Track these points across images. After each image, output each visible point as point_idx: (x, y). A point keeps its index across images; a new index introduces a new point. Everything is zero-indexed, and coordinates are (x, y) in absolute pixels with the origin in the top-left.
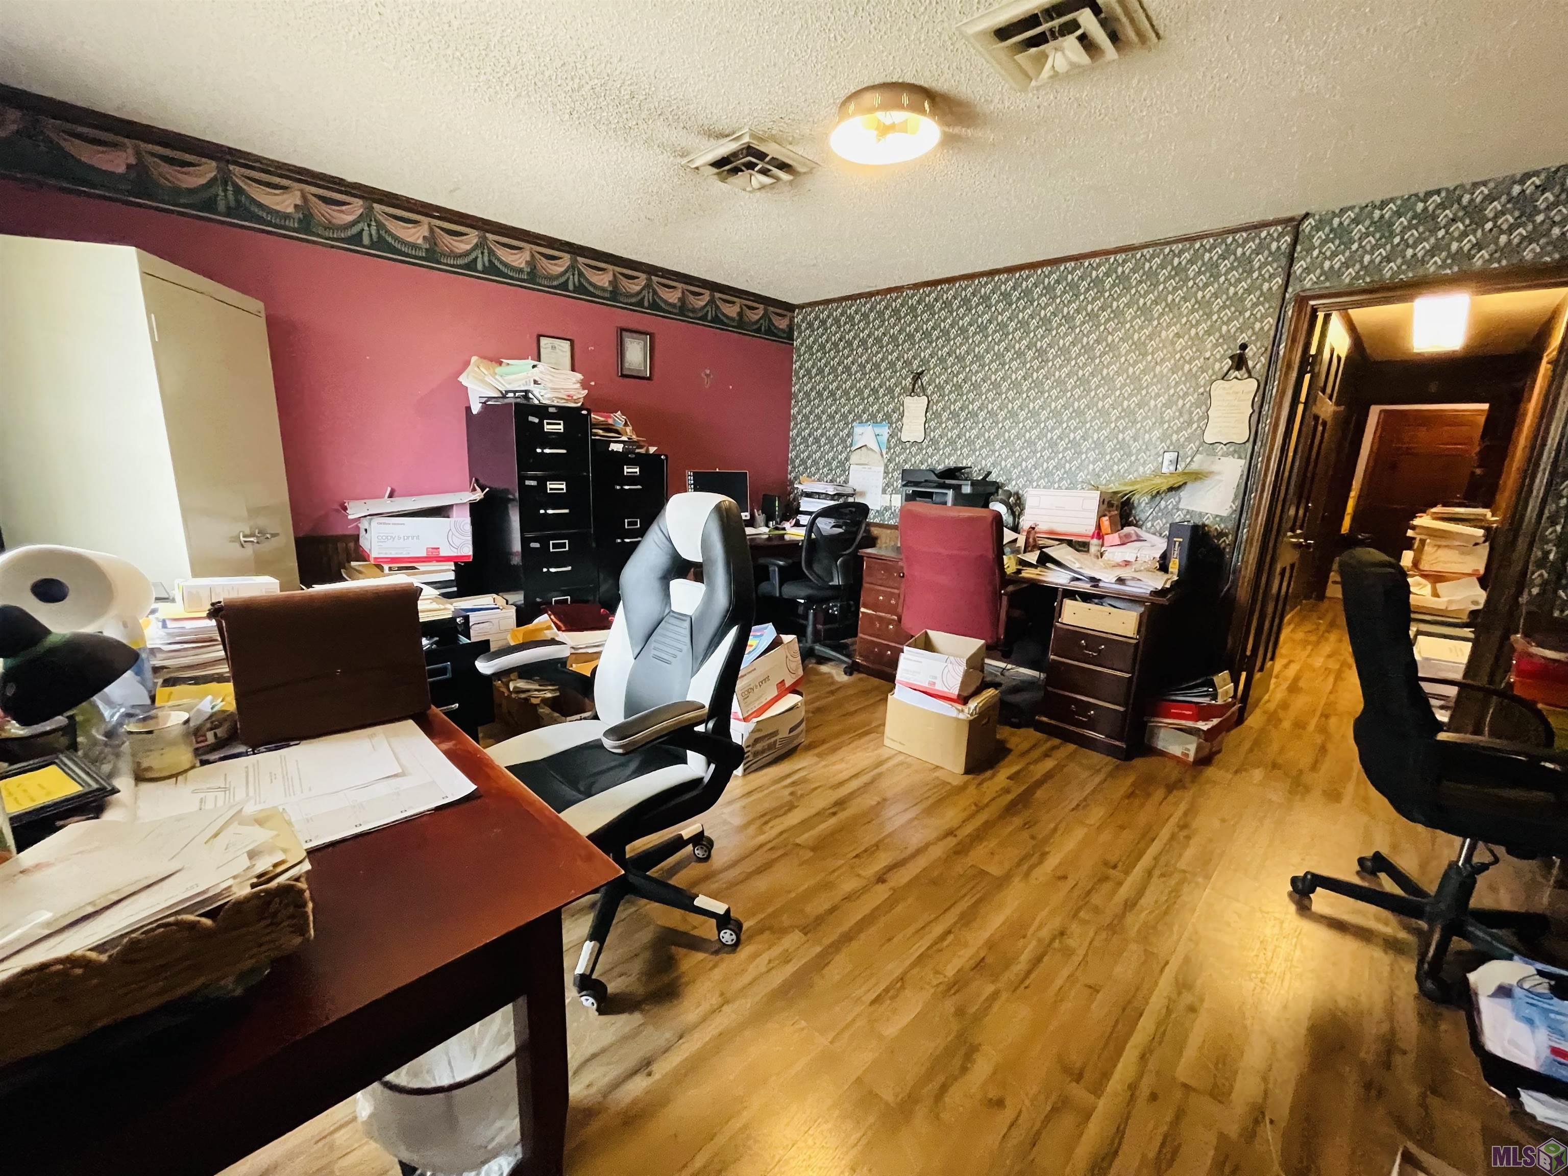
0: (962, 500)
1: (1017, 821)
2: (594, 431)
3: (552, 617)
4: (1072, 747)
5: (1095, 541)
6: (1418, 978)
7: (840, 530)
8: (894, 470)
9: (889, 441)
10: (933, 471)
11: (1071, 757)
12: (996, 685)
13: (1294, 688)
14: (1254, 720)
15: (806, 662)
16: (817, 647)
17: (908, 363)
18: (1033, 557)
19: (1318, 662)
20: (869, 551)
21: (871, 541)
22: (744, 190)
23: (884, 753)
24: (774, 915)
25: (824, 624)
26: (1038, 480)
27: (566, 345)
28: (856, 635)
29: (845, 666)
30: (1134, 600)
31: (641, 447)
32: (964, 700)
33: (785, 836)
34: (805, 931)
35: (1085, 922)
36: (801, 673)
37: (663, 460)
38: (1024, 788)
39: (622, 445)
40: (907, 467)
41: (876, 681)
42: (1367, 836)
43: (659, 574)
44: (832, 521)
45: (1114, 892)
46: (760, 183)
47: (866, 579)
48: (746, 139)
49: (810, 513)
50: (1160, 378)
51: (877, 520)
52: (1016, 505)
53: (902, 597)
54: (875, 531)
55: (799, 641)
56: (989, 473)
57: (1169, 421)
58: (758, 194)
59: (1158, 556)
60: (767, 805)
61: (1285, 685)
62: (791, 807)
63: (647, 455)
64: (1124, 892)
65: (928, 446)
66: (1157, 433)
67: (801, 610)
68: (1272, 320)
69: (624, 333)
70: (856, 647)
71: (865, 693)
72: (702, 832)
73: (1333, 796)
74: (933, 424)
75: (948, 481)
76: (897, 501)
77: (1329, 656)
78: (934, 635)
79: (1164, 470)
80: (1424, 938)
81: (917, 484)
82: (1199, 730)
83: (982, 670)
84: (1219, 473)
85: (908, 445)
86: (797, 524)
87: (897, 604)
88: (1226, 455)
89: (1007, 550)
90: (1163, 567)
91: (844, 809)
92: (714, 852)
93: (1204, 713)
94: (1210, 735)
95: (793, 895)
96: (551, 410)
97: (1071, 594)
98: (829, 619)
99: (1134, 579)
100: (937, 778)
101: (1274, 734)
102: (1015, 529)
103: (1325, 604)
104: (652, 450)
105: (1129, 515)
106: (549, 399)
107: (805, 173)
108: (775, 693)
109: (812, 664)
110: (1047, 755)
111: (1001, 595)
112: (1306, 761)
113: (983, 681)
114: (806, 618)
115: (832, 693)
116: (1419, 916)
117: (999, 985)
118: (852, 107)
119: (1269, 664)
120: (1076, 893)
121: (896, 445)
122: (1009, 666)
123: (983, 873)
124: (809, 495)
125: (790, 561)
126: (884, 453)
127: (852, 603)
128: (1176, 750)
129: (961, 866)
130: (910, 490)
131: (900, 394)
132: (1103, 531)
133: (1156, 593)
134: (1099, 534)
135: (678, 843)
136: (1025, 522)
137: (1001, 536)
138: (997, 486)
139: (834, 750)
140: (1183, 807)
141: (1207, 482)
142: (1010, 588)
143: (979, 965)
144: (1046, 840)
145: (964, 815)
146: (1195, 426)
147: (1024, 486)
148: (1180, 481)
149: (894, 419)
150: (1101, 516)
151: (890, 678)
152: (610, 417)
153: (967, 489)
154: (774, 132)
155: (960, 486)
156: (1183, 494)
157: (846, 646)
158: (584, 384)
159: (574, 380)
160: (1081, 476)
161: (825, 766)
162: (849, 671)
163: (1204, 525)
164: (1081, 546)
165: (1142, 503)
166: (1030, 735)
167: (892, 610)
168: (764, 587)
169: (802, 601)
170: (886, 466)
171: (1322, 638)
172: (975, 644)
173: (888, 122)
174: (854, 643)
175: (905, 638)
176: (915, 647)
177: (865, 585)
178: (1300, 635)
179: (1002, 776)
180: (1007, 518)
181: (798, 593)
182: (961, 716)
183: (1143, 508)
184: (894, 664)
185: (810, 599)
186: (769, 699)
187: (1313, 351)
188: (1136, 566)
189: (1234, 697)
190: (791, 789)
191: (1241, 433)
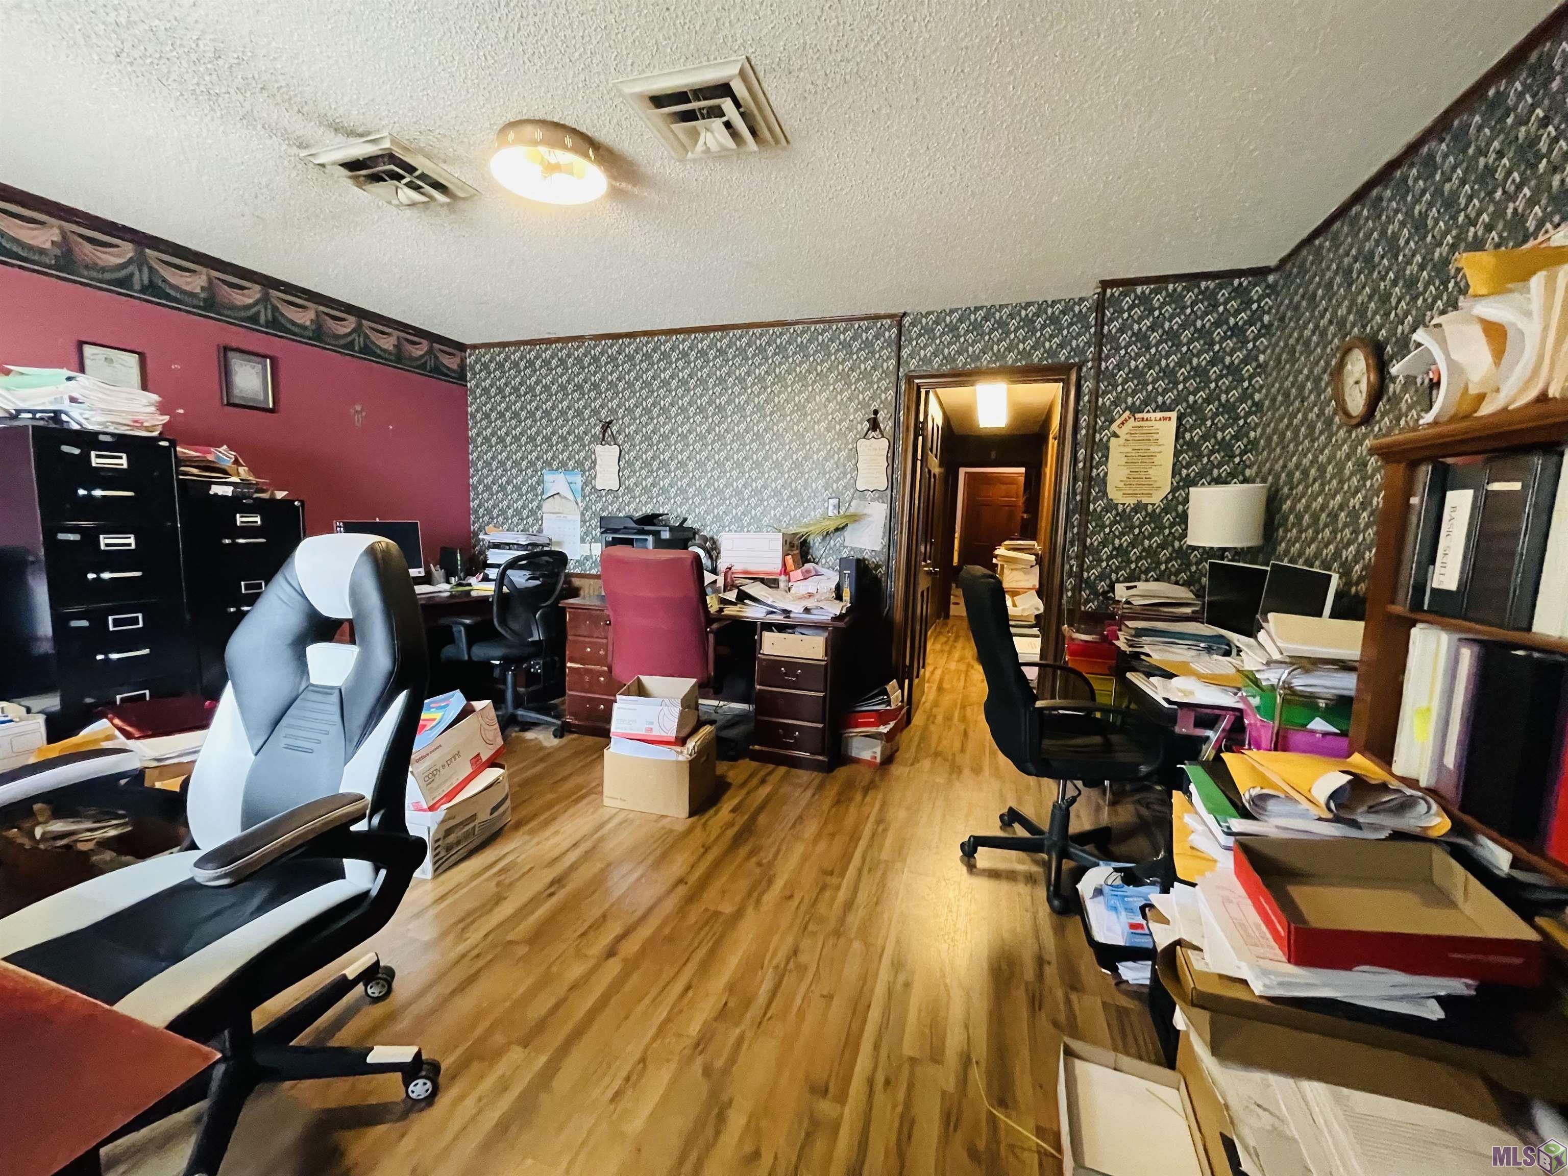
0: (660, 544)
1: (743, 851)
2: (182, 469)
3: (117, 721)
4: (782, 770)
5: (782, 578)
6: (1049, 900)
7: (538, 582)
8: (591, 519)
9: (583, 489)
10: (631, 517)
11: (784, 778)
12: (712, 722)
13: (940, 689)
14: (918, 719)
15: (508, 731)
16: (520, 712)
17: (595, 412)
18: (732, 596)
19: (953, 666)
20: (571, 601)
21: (574, 592)
22: (389, 203)
23: (604, 813)
24: (484, 1038)
25: (527, 686)
26: (729, 526)
27: (133, 359)
28: (563, 694)
29: (553, 729)
30: (818, 627)
31: (263, 491)
32: (681, 741)
33: (490, 938)
34: (525, 1043)
35: (814, 934)
36: (500, 742)
37: (297, 507)
38: (746, 817)
39: (232, 488)
40: (604, 514)
41: (589, 740)
42: (1002, 797)
43: (289, 639)
44: (527, 573)
45: (834, 899)
46: (408, 198)
47: (570, 632)
48: (386, 144)
49: (498, 566)
50: (820, 436)
51: (577, 571)
52: (713, 550)
53: (610, 647)
54: (577, 582)
55: (496, 709)
56: (685, 520)
57: (830, 472)
58: (408, 212)
59: (833, 587)
60: (469, 906)
61: (935, 687)
62: (498, 899)
63: (273, 501)
64: (842, 895)
65: (624, 495)
66: (821, 482)
67: (497, 673)
68: (892, 393)
69: (230, 354)
70: (565, 707)
71: (577, 754)
72: (378, 962)
73: (977, 770)
74: (626, 473)
75: (647, 528)
76: (597, 549)
77: (958, 661)
78: (647, 680)
79: (830, 514)
80: (1047, 865)
81: (615, 531)
82: (880, 733)
83: (697, 709)
84: (870, 516)
85: (603, 493)
86: (486, 579)
87: (606, 655)
88: (873, 500)
89: (709, 590)
90: (839, 597)
91: (564, 886)
92: (395, 984)
93: (882, 717)
94: (890, 737)
95: (508, 1004)
96: (102, 438)
97: (768, 627)
98: (531, 679)
99: (817, 608)
100: (663, 828)
101: (932, 728)
102: (714, 571)
103: (951, 622)
104: (280, 495)
105: (807, 553)
106: (100, 424)
107: (464, 199)
108: (469, 770)
109: (514, 733)
110: (763, 781)
111: (707, 633)
112: (957, 745)
113: (698, 720)
114: (504, 682)
115: (542, 760)
116: (1041, 850)
117: (743, 1027)
118: (511, 135)
119: (922, 671)
120: (803, 908)
121: (591, 493)
122: (722, 703)
123: (717, 914)
124: (497, 546)
125: (479, 619)
126: (579, 501)
127: (557, 658)
128: (866, 755)
129: (694, 915)
130: (610, 537)
131: (590, 443)
132: (788, 568)
133: (835, 619)
134: (785, 571)
135: (343, 986)
136: (722, 565)
137: (701, 578)
138: (694, 532)
139: (546, 824)
140: (877, 806)
141: (863, 523)
142: (715, 626)
143: (723, 1014)
144: (771, 864)
145: (693, 859)
146: (849, 476)
147: (718, 532)
148: (844, 521)
149: (587, 466)
150: (785, 555)
151: (604, 734)
152: (210, 452)
153: (666, 535)
154: (422, 145)
155: (659, 532)
156: (847, 533)
157: (555, 707)
158: (162, 409)
159: (145, 401)
160: (766, 521)
161: (538, 843)
162: (560, 733)
163: (864, 560)
164: (771, 583)
165: (816, 542)
166: (746, 766)
167: (600, 661)
168: (448, 651)
169: (498, 662)
170: (583, 514)
171: (953, 647)
172: (686, 684)
173: (553, 161)
174: (563, 703)
175: (614, 687)
176: (629, 694)
177: (570, 637)
178: (938, 647)
179: (724, 812)
180: (706, 561)
181: (493, 654)
182: (681, 758)
183: (818, 547)
184: (607, 717)
185: (507, 661)
186: (461, 779)
187: (921, 419)
188: (817, 596)
189: (902, 701)
190: (497, 879)
191: (883, 484)
